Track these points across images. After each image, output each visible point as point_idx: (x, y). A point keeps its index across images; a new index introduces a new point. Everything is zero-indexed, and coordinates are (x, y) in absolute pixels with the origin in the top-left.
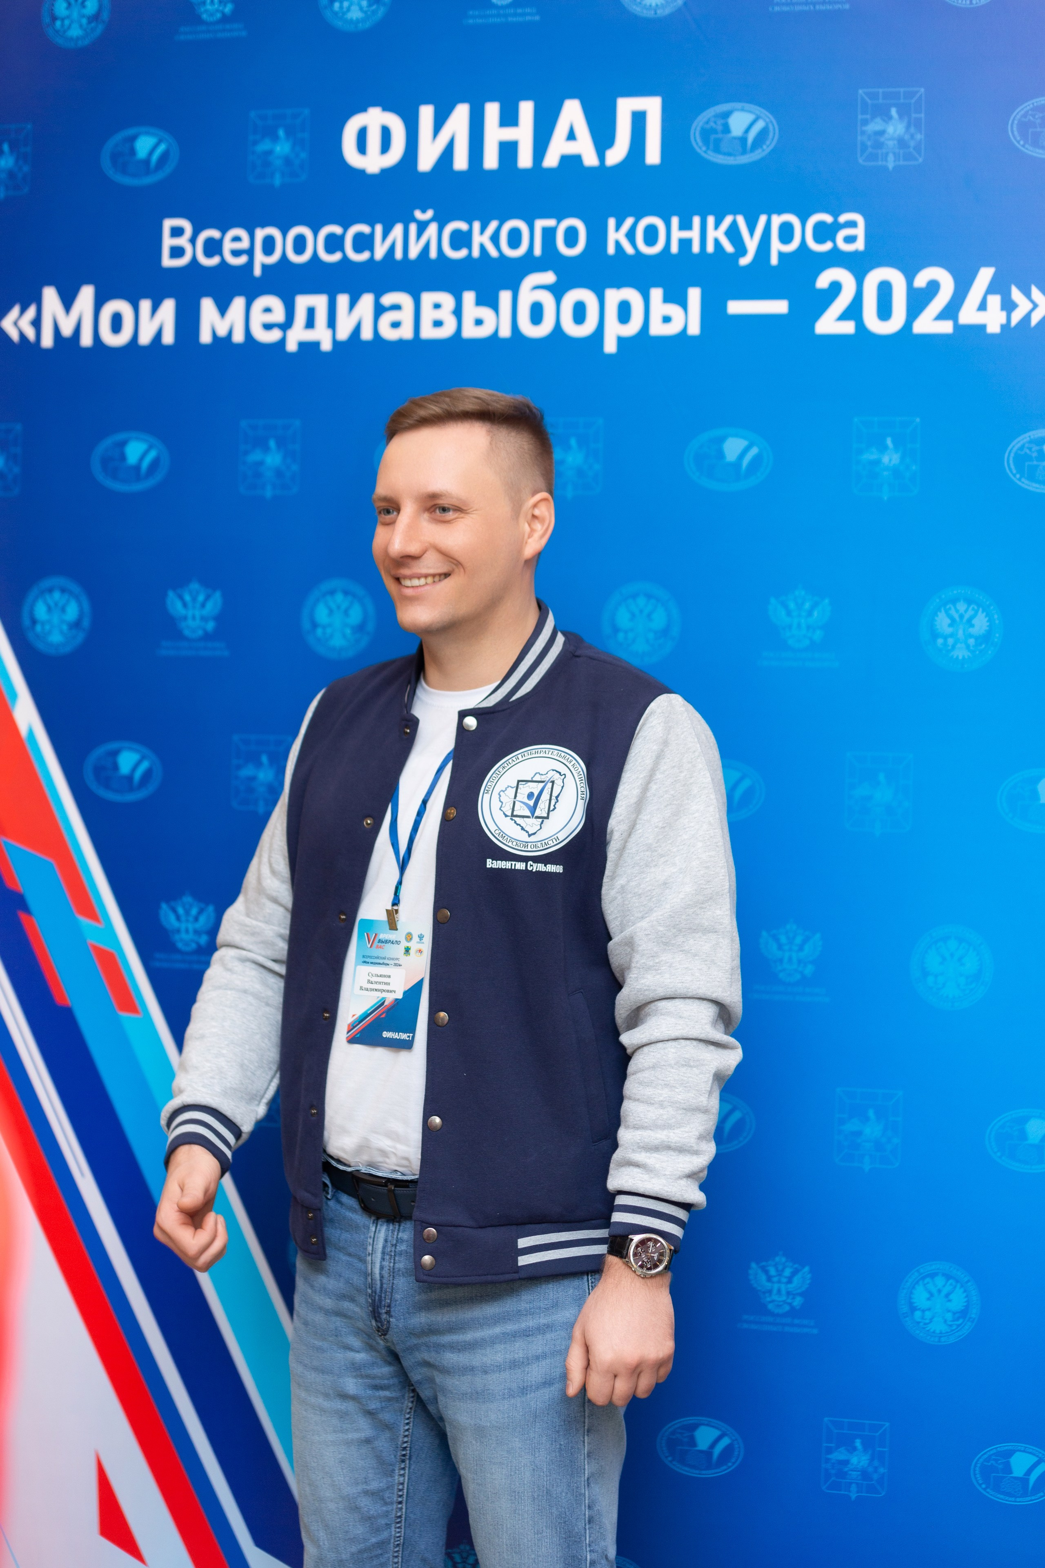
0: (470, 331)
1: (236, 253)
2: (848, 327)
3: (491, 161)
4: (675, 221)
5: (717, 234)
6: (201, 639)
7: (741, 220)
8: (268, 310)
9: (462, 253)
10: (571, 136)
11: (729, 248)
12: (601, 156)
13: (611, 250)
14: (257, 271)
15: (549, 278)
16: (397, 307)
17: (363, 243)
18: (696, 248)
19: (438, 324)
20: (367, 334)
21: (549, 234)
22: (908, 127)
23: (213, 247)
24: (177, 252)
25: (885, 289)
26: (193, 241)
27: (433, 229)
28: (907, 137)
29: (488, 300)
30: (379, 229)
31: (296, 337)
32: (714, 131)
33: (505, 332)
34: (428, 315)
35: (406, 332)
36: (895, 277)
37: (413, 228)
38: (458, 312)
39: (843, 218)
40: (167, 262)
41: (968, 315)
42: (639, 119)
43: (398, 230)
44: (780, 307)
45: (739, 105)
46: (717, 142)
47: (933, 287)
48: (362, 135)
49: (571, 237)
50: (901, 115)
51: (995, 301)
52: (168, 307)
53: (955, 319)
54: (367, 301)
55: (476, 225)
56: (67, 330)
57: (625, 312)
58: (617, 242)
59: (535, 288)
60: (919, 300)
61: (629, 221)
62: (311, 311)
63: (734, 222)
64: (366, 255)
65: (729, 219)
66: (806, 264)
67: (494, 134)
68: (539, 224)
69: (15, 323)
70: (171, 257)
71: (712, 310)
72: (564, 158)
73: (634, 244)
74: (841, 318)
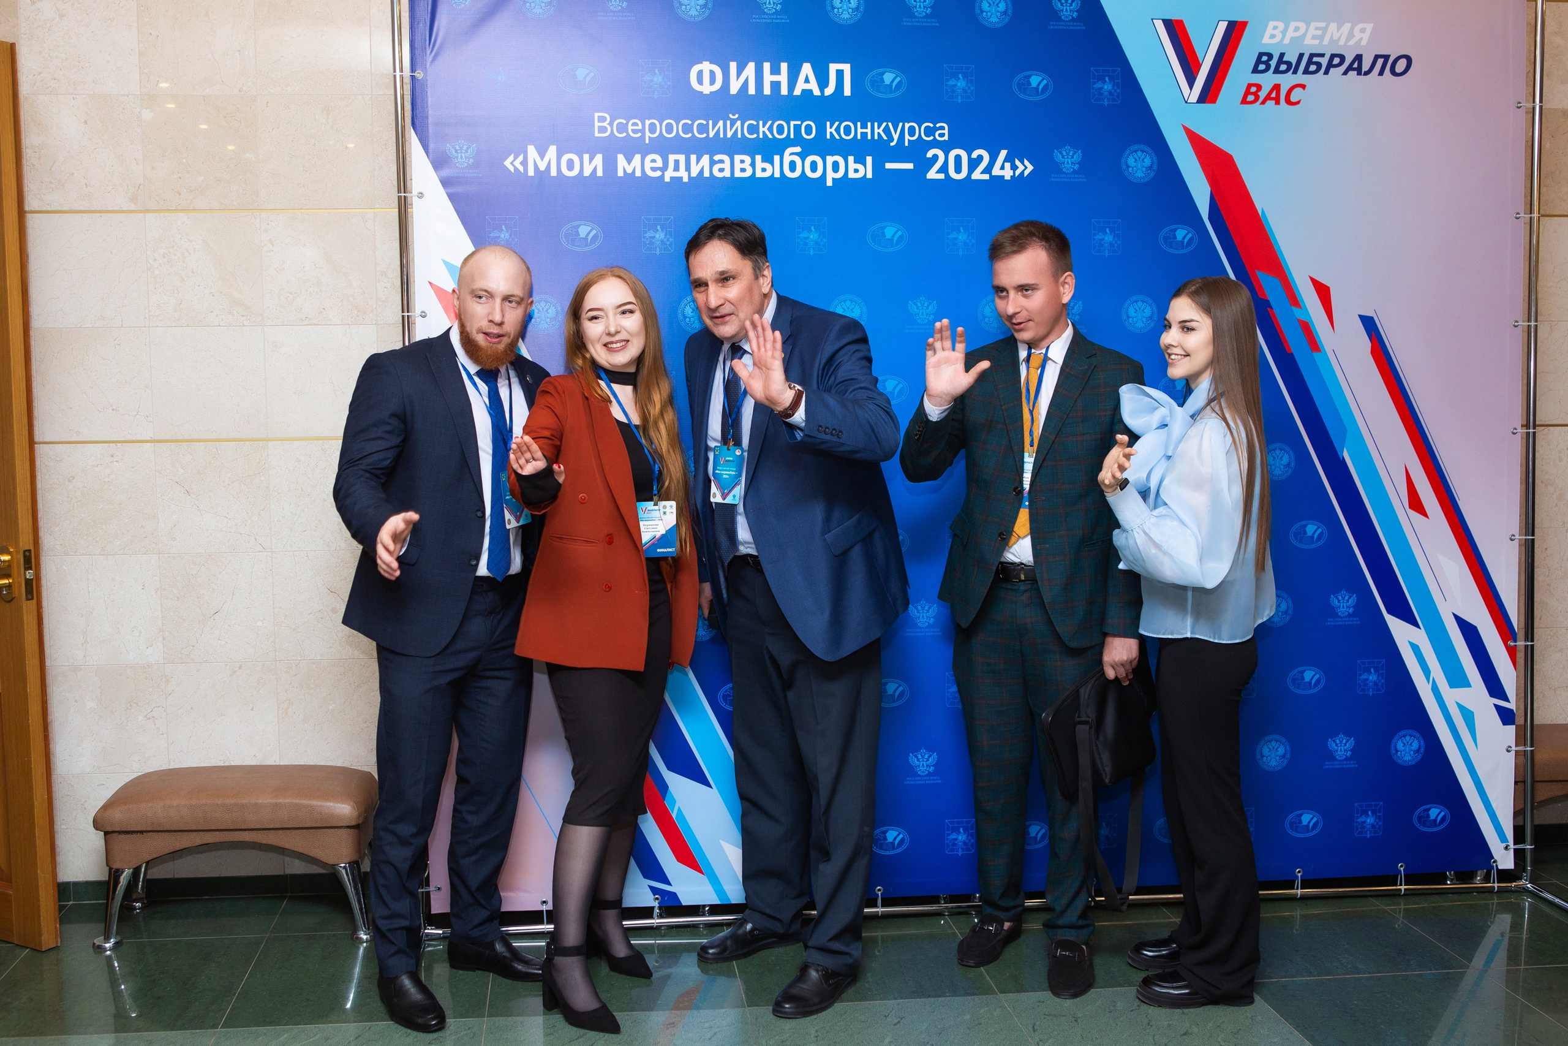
0: (759, 174)
1: (634, 131)
2: (942, 176)
3: (767, 91)
4: (859, 124)
5: (879, 131)
7: (890, 124)
8: (653, 161)
9: (755, 136)
10: (807, 81)
11: (885, 138)
12: (822, 91)
13: (828, 137)
14: (647, 142)
15: (798, 149)
16: (722, 161)
17: (703, 129)
18: (869, 138)
19: (743, 170)
20: (707, 174)
21: (797, 128)
22: (967, 83)
23: (622, 128)
24: (603, 130)
25: (958, 159)
26: (611, 124)
27: (739, 123)
28: (967, 88)
29: (768, 159)
30: (711, 122)
31: (669, 174)
32: (877, 81)
33: (777, 175)
34: (738, 166)
35: (727, 174)
36: (963, 154)
37: (728, 122)
38: (753, 165)
39: (938, 125)
40: (597, 134)
41: (996, 171)
42: (840, 73)
43: (721, 123)
44: (910, 166)
45: (888, 70)
46: (878, 87)
47: (980, 158)
48: (700, 73)
49: (808, 128)
50: (964, 78)
51: (1008, 165)
52: (599, 159)
53: (990, 173)
54: (706, 159)
55: (761, 122)
56: (542, 167)
57: (836, 167)
58: (831, 133)
59: (791, 154)
60: (974, 164)
61: (837, 123)
62: (677, 162)
63: (887, 126)
64: (705, 135)
65: (885, 124)
66: (921, 146)
67: (768, 78)
68: (792, 123)
69: (512, 163)
70: (599, 132)
71: (878, 167)
72: (803, 91)
73: (839, 134)
74: (938, 172)
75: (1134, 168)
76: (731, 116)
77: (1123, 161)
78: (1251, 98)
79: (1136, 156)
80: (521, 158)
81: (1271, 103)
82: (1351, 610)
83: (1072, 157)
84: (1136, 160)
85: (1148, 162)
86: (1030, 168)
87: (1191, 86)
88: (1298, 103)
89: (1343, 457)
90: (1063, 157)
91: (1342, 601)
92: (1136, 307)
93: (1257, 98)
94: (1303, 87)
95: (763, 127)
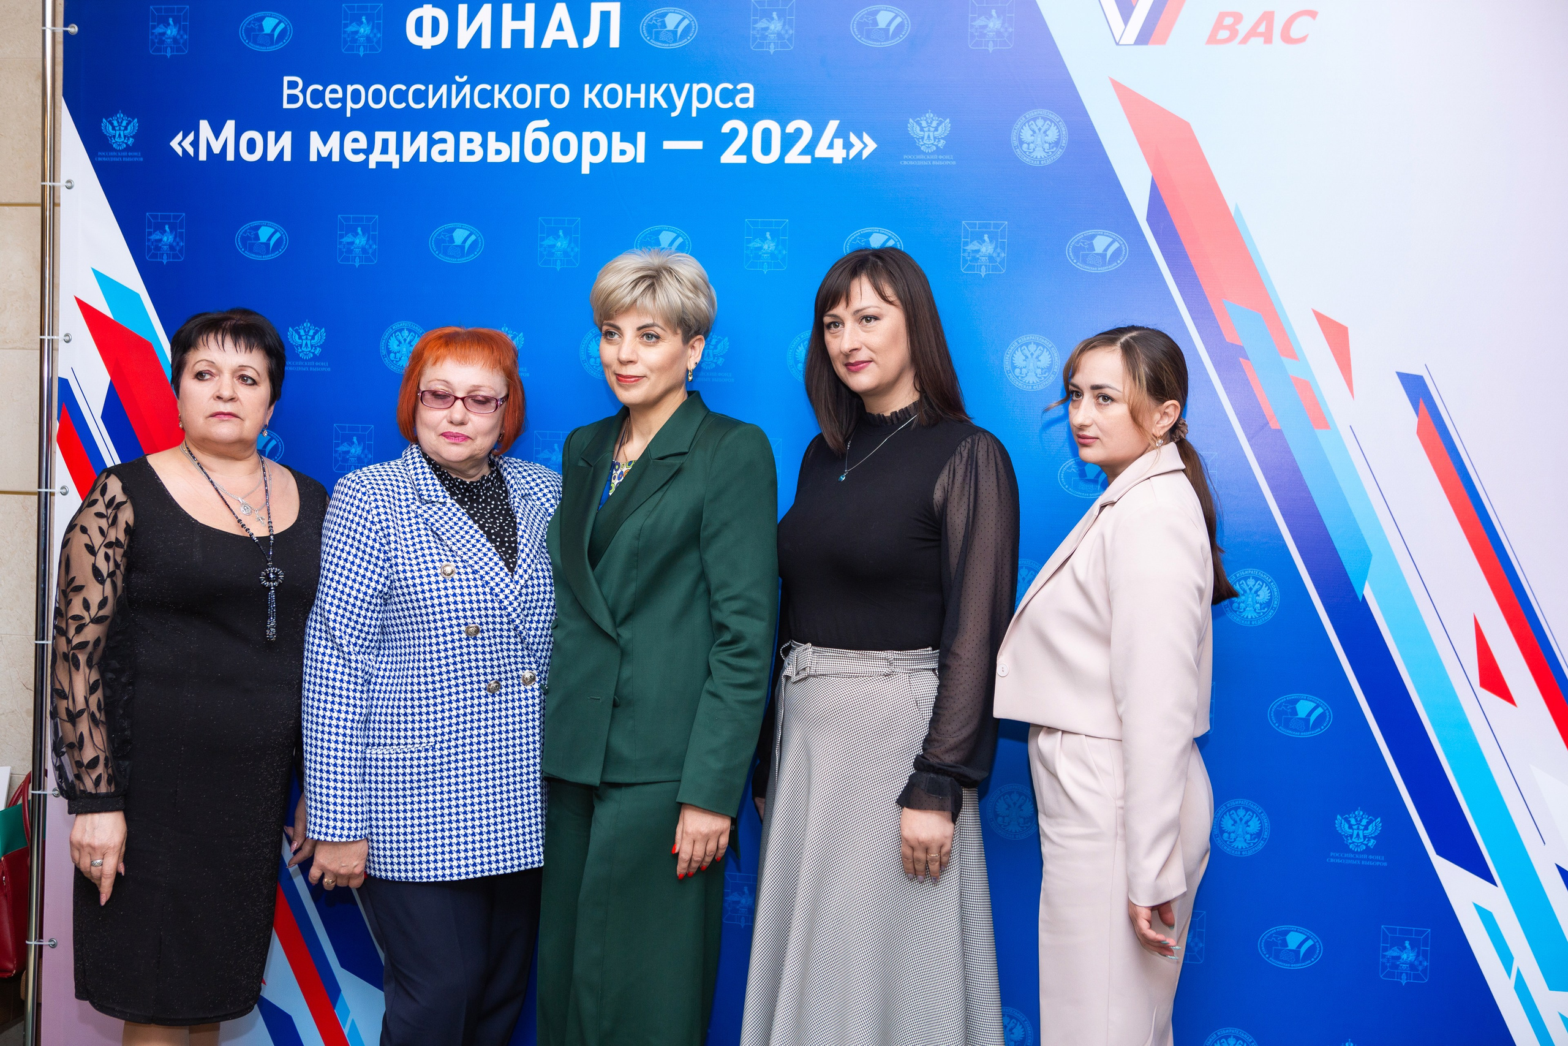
0: (492, 158)
1: (333, 101)
2: (742, 159)
3: (506, 43)
4: (629, 86)
5: (656, 96)
6: (310, 360)
7: (672, 86)
8: (355, 140)
9: (488, 105)
10: (560, 28)
11: (664, 105)
12: (580, 41)
13: (586, 105)
14: (348, 115)
15: (545, 123)
16: (443, 141)
17: (420, 96)
18: (642, 105)
19: (471, 152)
20: (423, 158)
21: (545, 94)
22: (784, 25)
23: (318, 96)
24: (293, 99)
25: (767, 134)
26: (304, 91)
27: (467, 88)
28: (783, 32)
29: (504, 137)
30: (431, 87)
31: (375, 158)
32: (656, 27)
33: (516, 159)
34: (464, 146)
35: (450, 158)
36: (774, 127)
37: (454, 87)
38: (484, 145)
39: (739, 87)
40: (286, 106)
41: (821, 152)
42: (605, 16)
43: (444, 89)
44: (698, 145)
45: (672, 9)
46: (658, 33)
47: (799, 132)
48: (419, 21)
49: (560, 94)
50: (779, 17)
51: (839, 142)
52: (287, 137)
53: (812, 154)
54: (423, 136)
55: (497, 87)
56: (217, 149)
57: (595, 147)
58: (590, 100)
59: (536, 130)
60: (789, 141)
61: (599, 86)
62: (385, 142)
63: (668, 88)
64: (422, 105)
65: (664, 86)
66: (715, 116)
67: (508, 25)
68: (539, 87)
69: (180, 144)
70: (289, 102)
71: (653, 146)
72: (555, 42)
73: (601, 102)
74: (739, 152)
75: (1031, 145)
76: (457, 78)
77: (1014, 134)
78: (1223, 34)
79: (1034, 127)
80: (191, 137)
81: (1257, 42)
82: (1372, 843)
83: (936, 129)
84: (1034, 132)
85: (1053, 135)
86: (872, 145)
87: (1126, 16)
88: (1303, 40)
89: (1364, 597)
90: (922, 129)
91: (1355, 827)
92: (1026, 352)
93: (1234, 34)
94: (1313, 14)
95: (500, 92)
